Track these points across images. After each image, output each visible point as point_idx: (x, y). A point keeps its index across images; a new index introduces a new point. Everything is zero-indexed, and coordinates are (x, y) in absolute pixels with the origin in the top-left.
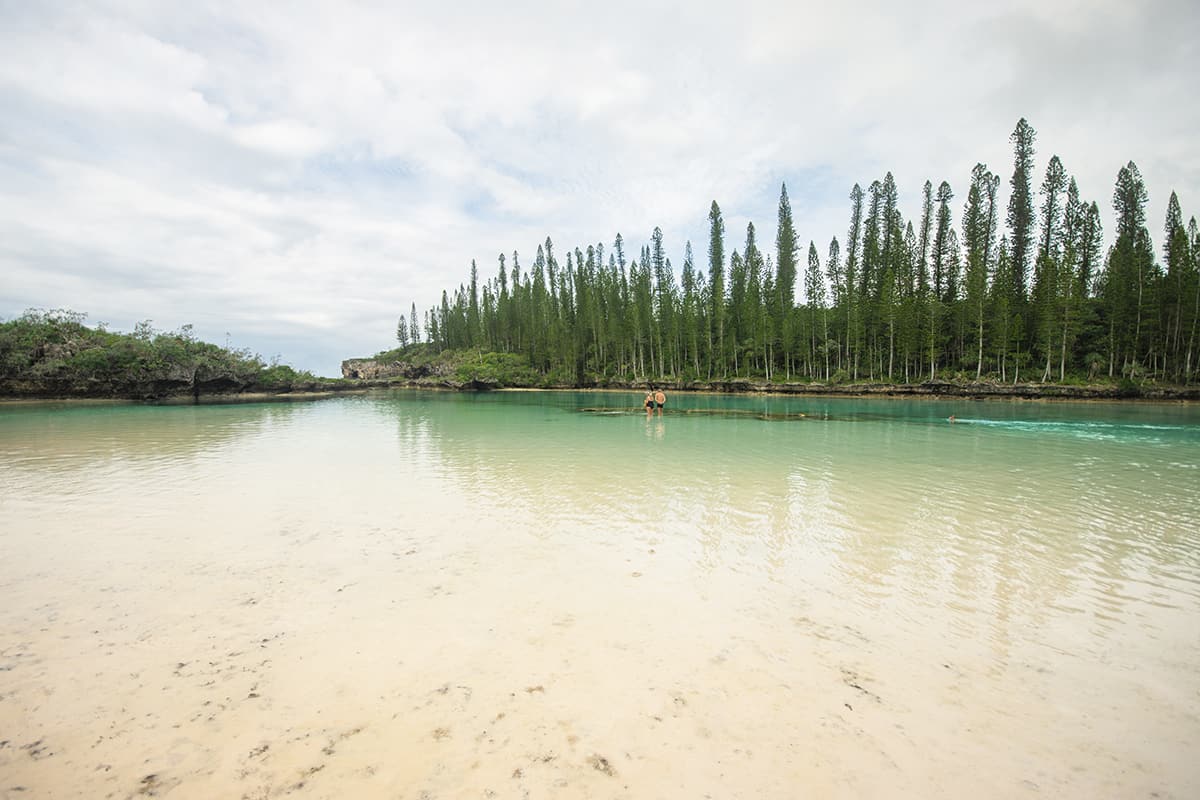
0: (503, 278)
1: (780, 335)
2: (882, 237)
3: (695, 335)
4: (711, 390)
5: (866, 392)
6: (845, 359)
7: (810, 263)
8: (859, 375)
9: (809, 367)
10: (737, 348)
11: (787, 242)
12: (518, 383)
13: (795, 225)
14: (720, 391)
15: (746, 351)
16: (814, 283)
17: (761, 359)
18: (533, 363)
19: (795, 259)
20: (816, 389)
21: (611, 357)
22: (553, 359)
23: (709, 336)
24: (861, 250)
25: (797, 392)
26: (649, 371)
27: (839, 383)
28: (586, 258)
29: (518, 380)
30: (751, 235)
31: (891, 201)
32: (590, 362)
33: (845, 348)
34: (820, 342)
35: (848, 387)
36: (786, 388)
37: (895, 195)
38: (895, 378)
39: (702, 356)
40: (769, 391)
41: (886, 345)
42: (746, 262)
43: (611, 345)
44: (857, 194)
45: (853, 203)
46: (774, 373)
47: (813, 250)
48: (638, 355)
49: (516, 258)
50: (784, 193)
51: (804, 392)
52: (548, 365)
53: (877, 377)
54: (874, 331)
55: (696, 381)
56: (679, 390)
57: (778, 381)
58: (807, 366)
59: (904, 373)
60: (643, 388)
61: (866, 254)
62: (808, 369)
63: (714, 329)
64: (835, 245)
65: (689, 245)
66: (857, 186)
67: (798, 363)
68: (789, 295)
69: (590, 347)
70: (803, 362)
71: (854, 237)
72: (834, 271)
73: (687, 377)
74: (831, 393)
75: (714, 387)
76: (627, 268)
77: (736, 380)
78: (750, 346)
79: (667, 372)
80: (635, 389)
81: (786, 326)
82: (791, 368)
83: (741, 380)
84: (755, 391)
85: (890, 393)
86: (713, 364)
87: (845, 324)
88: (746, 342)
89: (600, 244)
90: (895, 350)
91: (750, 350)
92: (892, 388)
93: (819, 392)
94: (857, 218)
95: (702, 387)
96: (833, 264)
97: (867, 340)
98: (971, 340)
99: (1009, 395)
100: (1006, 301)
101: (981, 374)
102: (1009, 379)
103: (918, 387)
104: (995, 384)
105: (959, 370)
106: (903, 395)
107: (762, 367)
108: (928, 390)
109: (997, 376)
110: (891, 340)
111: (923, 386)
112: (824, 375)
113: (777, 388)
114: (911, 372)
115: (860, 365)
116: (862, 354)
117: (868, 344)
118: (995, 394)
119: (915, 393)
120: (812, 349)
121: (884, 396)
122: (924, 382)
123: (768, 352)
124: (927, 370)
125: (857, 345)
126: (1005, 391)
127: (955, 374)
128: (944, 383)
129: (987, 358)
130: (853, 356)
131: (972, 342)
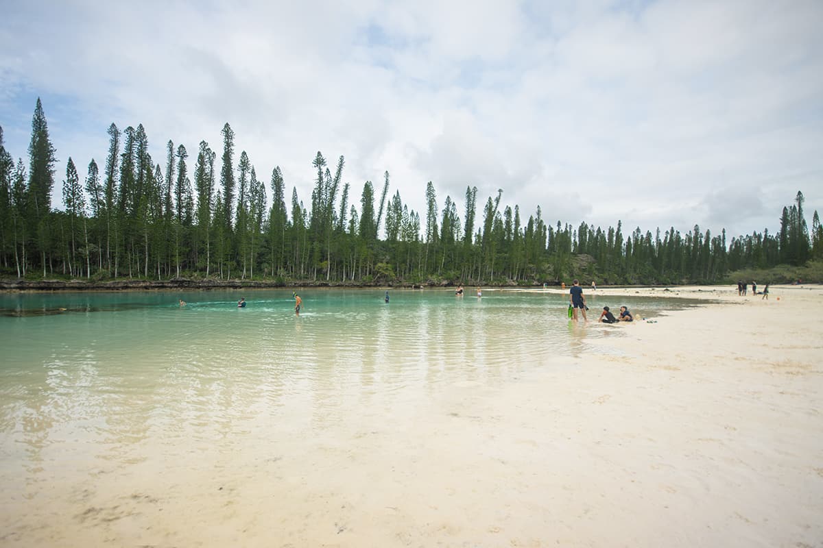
1: (34, 236)
5: (127, 287)
6: (106, 261)
7: (69, 176)
8: (120, 274)
9: (68, 266)
11: (42, 151)
16: (73, 194)
17: (11, 258)
19: (51, 169)
20: (77, 285)
24: (119, 175)
25: (55, 289)
27: (101, 280)
31: (143, 146)
33: (106, 252)
34: (79, 245)
35: (109, 283)
36: (43, 285)
38: (150, 276)
40: (21, 288)
41: (142, 252)
44: (114, 132)
45: (111, 137)
46: (27, 271)
47: (71, 165)
50: (39, 107)
51: (64, 288)
53: (135, 275)
54: (132, 240)
57: (32, 279)
58: (67, 264)
59: (157, 272)
61: (123, 179)
62: (67, 268)
64: (93, 167)
66: (113, 125)
67: (56, 263)
68: (46, 200)
70: (61, 262)
71: (112, 163)
72: (92, 187)
74: (93, 288)
81: (42, 228)
82: (48, 267)
84: (4, 288)
85: (146, 288)
87: (105, 232)
90: (150, 255)
92: (148, 284)
93: (80, 288)
94: (114, 150)
96: (92, 181)
97: (126, 247)
98: (202, 252)
99: (225, 287)
100: (221, 230)
101: (209, 274)
102: (225, 278)
103: (168, 283)
104: (217, 280)
105: (195, 271)
106: (156, 289)
107: (13, 265)
108: (175, 285)
109: (218, 275)
110: (147, 248)
111: (172, 282)
112: (85, 273)
113: (31, 285)
114: (163, 271)
115: (120, 265)
116: (122, 257)
117: (126, 250)
118: (217, 286)
119: (166, 287)
120: (71, 249)
121: (141, 290)
122: (173, 279)
123: (19, 249)
124: (174, 271)
125: (117, 250)
126: (223, 284)
127: (194, 273)
128: (185, 279)
129: (212, 264)
130: (113, 258)
131: (203, 253)
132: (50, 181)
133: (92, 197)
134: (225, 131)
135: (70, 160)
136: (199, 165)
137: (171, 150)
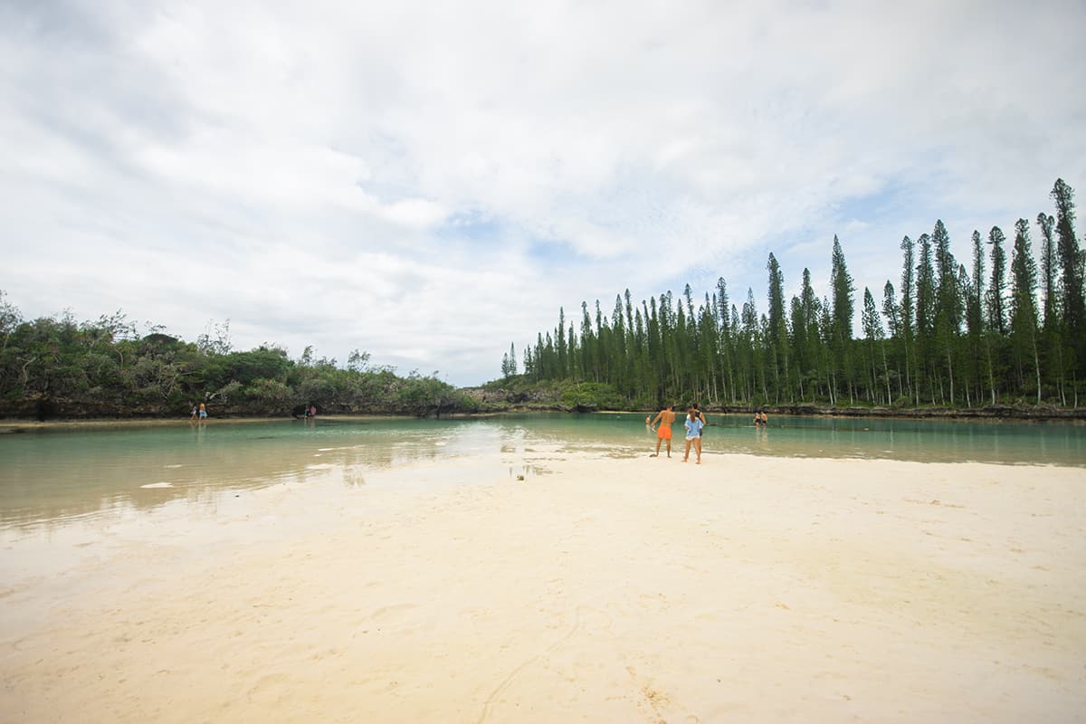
0: (587, 322)
1: (842, 367)
2: (936, 276)
3: (762, 368)
4: (780, 413)
5: (930, 416)
6: (907, 386)
7: (866, 305)
8: (922, 401)
9: (871, 394)
10: (802, 378)
11: (842, 284)
12: (610, 407)
13: (849, 270)
14: (788, 413)
15: (810, 380)
16: (871, 322)
17: (825, 387)
18: (620, 390)
19: (851, 299)
20: (879, 412)
21: (687, 386)
22: (639, 388)
23: (776, 367)
24: (915, 290)
25: (861, 415)
26: (721, 397)
27: (902, 407)
28: (658, 304)
29: (609, 404)
30: (806, 279)
31: (943, 245)
32: (669, 390)
33: (905, 377)
34: (880, 372)
35: (911, 410)
36: (851, 411)
37: (947, 238)
38: (957, 403)
39: (769, 384)
40: (834, 414)
41: (945, 374)
42: (803, 302)
43: (687, 376)
44: (907, 245)
45: (904, 252)
46: (838, 398)
47: (868, 295)
48: (711, 384)
49: (598, 305)
50: (836, 243)
51: (868, 415)
52: (633, 393)
53: (939, 402)
54: (933, 362)
55: (766, 405)
56: (750, 412)
57: (843, 405)
58: (870, 392)
59: (966, 398)
60: (718, 411)
61: (920, 294)
62: (870, 395)
63: (780, 362)
64: (889, 288)
65: (750, 291)
66: (906, 237)
67: (861, 390)
68: (847, 329)
69: (668, 377)
70: (865, 389)
71: (907, 279)
72: (889, 309)
73: (757, 402)
74: (895, 415)
75: (782, 411)
76: (696, 311)
77: (803, 405)
78: (814, 376)
79: (738, 398)
80: (711, 411)
81: (847, 359)
82: (854, 395)
83: (808, 405)
84: (821, 414)
85: (953, 416)
86: (781, 391)
87: (904, 356)
88: (810, 372)
89: (669, 292)
90: (955, 379)
91: (815, 379)
92: (955, 412)
93: (882, 415)
94: (909, 264)
95: (771, 410)
96: (888, 304)
97: (926, 370)
98: (1029, 369)
99: (1070, 418)
100: (1057, 336)
101: (1042, 399)
102: (1071, 404)
103: (981, 411)
104: (1056, 408)
105: (1019, 396)
106: (966, 419)
107: (826, 393)
108: (991, 414)
109: (1058, 401)
110: (950, 370)
111: (986, 410)
112: (887, 400)
113: (842, 412)
114: (973, 397)
115: (921, 392)
116: (923, 382)
117: (927, 374)
118: (1056, 417)
119: (978, 416)
120: (873, 378)
121: (947, 419)
122: (986, 406)
123: (831, 381)
124: (988, 396)
125: (916, 375)
126: (1066, 414)
127: (1017, 399)
128: (1005, 407)
129: (1046, 386)
130: (913, 383)
131: (1031, 371)
132: (851, 311)
133: (889, 319)
134: (1057, 191)
135: (867, 289)
136: (1017, 253)
137: (977, 242)
